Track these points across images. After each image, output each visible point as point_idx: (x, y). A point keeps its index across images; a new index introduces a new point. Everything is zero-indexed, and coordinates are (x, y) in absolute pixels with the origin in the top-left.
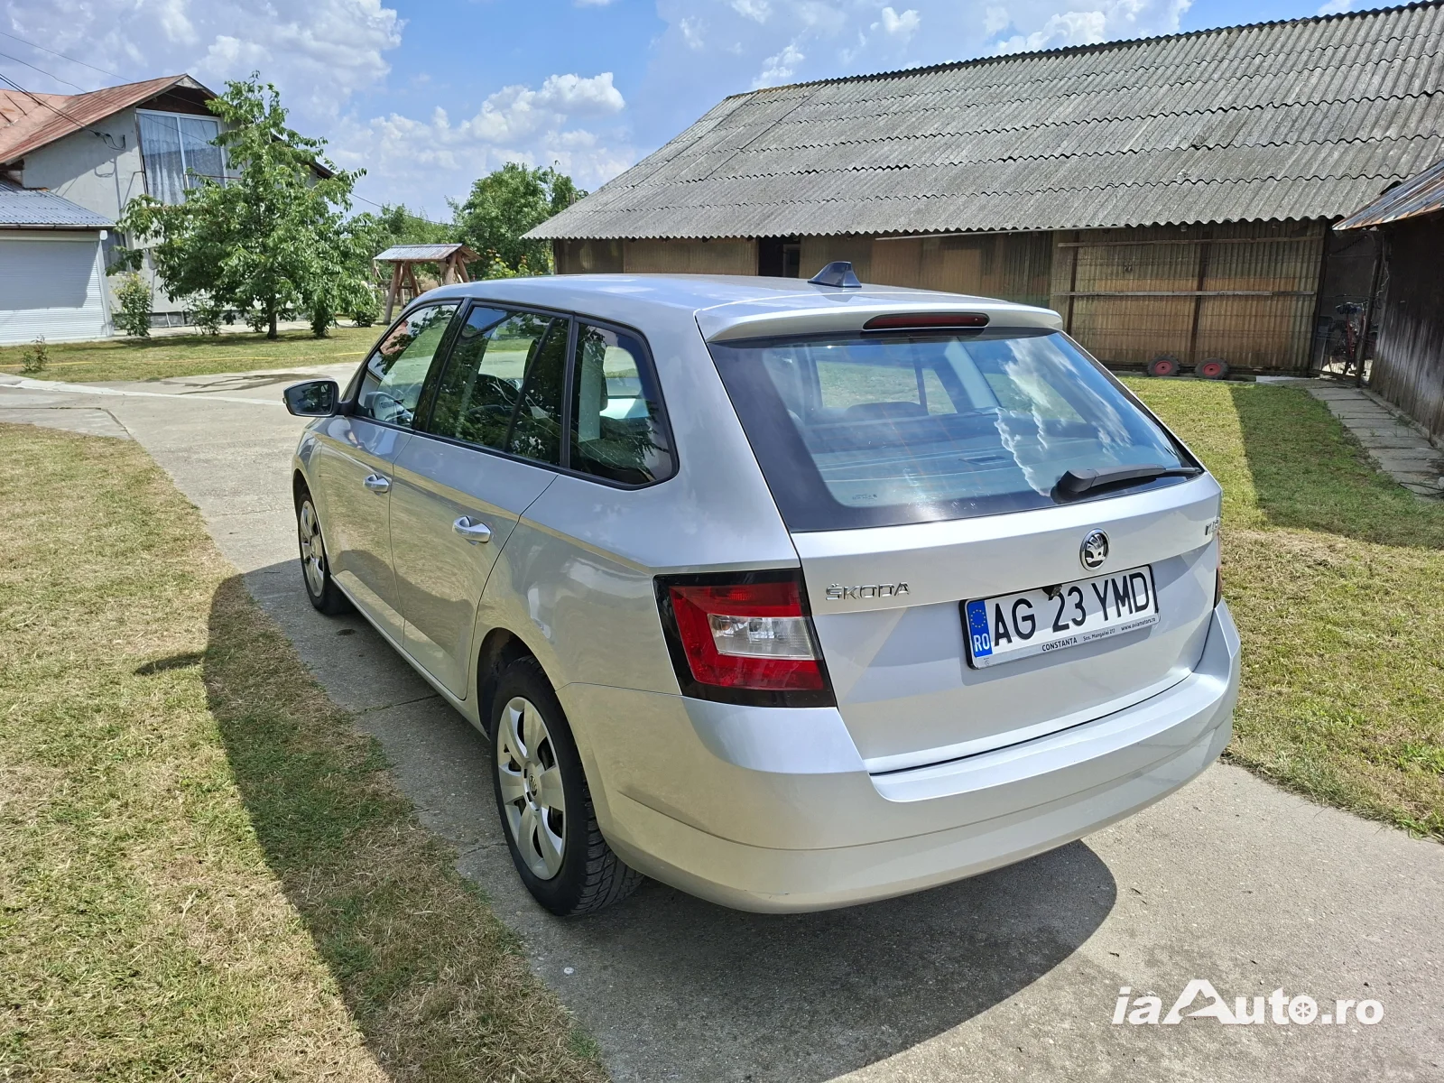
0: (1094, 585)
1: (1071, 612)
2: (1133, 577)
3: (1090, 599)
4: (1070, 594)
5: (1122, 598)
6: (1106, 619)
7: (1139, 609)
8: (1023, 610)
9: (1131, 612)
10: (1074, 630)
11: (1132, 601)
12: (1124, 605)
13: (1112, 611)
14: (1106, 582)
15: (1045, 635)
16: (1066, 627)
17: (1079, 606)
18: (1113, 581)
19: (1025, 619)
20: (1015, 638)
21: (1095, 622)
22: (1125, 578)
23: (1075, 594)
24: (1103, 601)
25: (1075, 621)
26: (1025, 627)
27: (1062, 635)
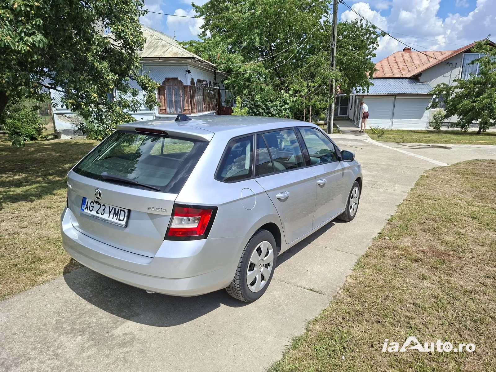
0: (109, 207)
1: (101, 211)
2: (121, 210)
3: (107, 210)
4: (103, 206)
5: (116, 214)
6: (109, 217)
7: (119, 220)
8: (92, 204)
9: (117, 219)
10: (100, 215)
11: (118, 217)
12: (115, 216)
13: (111, 216)
14: (113, 208)
15: (94, 213)
16: (99, 213)
17: (104, 210)
18: (115, 208)
19: (92, 206)
20: (89, 210)
21: (105, 216)
22: (119, 209)
23: (104, 206)
24: (110, 212)
25: (101, 213)
26: (91, 208)
27: (97, 215)
